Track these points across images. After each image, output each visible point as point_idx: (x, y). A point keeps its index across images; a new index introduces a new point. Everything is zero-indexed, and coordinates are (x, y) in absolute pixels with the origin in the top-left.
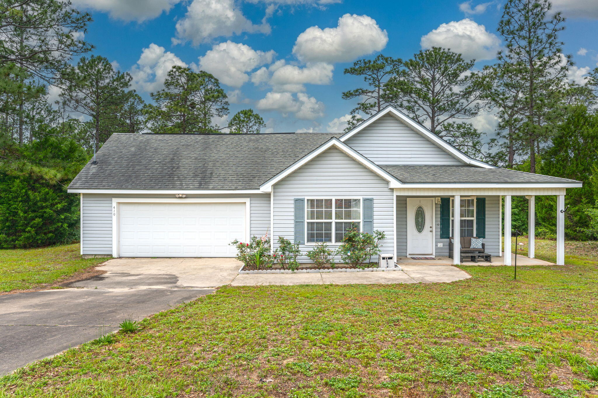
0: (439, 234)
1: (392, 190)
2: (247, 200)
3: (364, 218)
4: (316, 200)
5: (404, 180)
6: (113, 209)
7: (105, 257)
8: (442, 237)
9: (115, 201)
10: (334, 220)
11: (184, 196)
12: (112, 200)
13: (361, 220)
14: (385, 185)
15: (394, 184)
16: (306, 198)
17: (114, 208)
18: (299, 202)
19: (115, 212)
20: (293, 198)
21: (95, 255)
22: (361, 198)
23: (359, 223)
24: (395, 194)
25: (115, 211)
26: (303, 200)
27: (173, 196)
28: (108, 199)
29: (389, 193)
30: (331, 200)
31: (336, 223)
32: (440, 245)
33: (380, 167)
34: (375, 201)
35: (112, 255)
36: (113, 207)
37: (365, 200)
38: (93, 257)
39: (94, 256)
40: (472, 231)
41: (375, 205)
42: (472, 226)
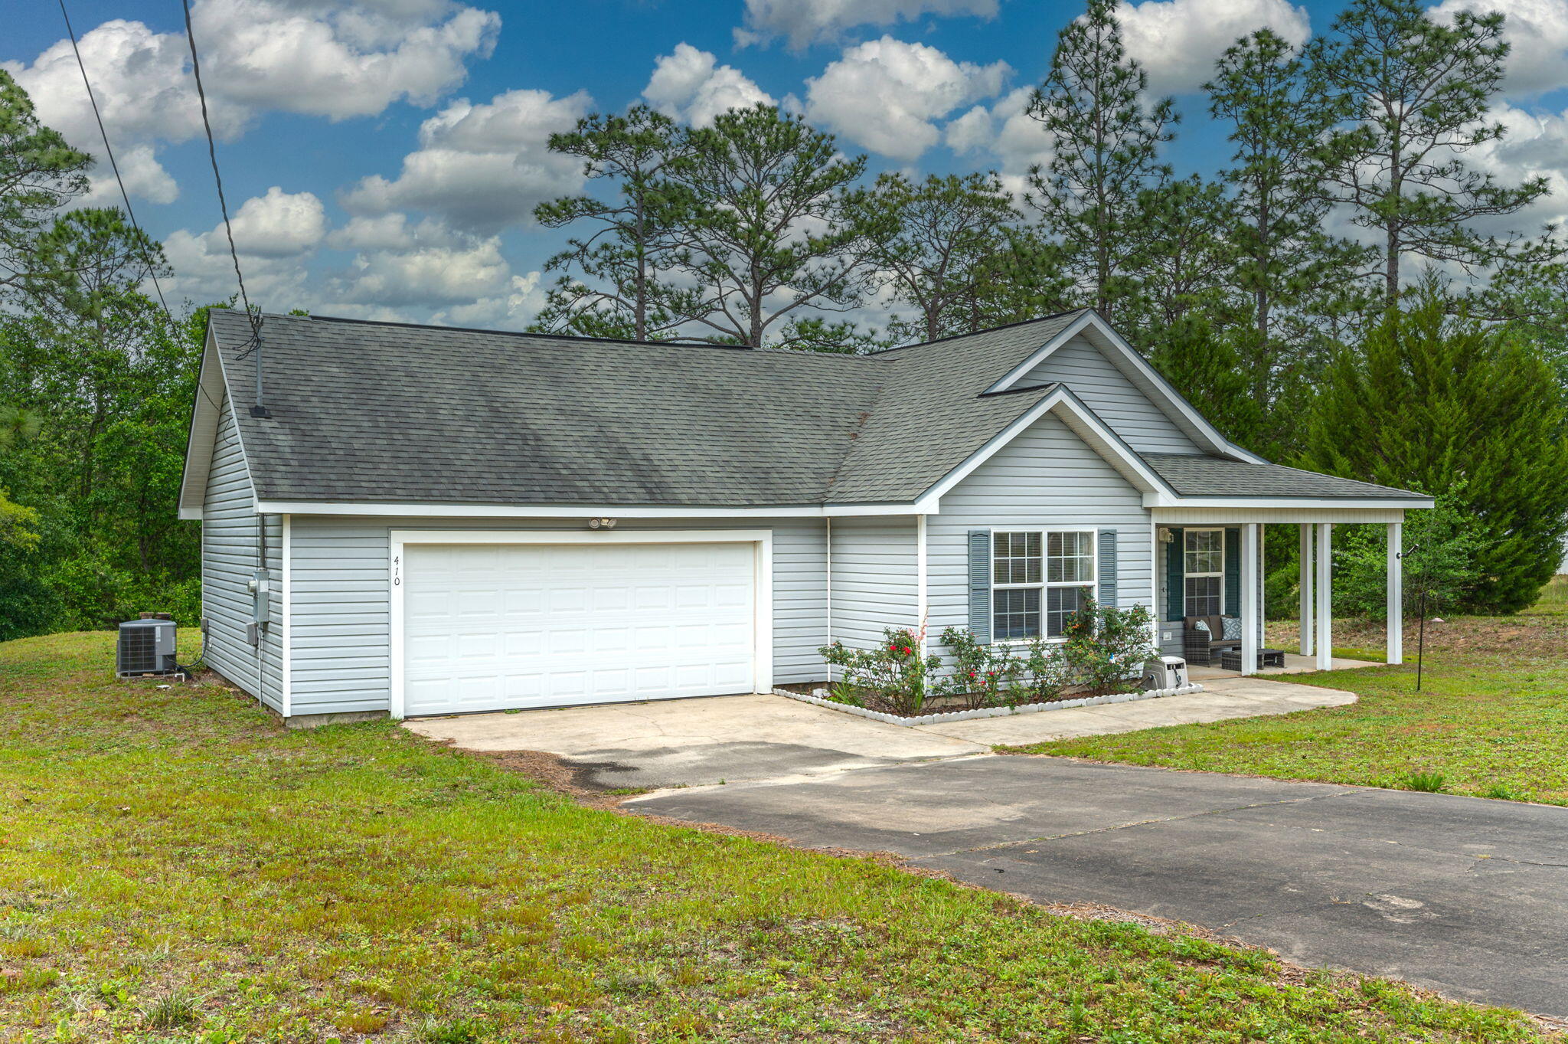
0: (1165, 611)
1: (1149, 511)
2: (765, 537)
3: (1101, 578)
4: (1012, 534)
5: (1179, 490)
6: (393, 564)
7: (364, 719)
8: (1170, 619)
9: (399, 539)
10: (1045, 584)
11: (612, 524)
12: (388, 538)
13: (1095, 582)
14: (1136, 501)
15: (1164, 498)
16: (994, 530)
17: (397, 561)
18: (976, 538)
19: (401, 575)
20: (965, 530)
21: (331, 715)
22: (1095, 530)
23: (1090, 588)
24: (1155, 520)
25: (398, 570)
26: (986, 535)
27: (584, 525)
28: (376, 533)
29: (1143, 519)
30: (1038, 535)
31: (1050, 589)
32: (1168, 636)
33: (1141, 457)
34: (1119, 537)
35: (388, 712)
36: (393, 558)
37: (1102, 534)
38: (324, 722)
39: (325, 719)
40: (1217, 601)
41: (1120, 547)
42: (1217, 591)
